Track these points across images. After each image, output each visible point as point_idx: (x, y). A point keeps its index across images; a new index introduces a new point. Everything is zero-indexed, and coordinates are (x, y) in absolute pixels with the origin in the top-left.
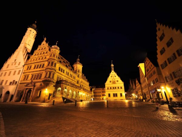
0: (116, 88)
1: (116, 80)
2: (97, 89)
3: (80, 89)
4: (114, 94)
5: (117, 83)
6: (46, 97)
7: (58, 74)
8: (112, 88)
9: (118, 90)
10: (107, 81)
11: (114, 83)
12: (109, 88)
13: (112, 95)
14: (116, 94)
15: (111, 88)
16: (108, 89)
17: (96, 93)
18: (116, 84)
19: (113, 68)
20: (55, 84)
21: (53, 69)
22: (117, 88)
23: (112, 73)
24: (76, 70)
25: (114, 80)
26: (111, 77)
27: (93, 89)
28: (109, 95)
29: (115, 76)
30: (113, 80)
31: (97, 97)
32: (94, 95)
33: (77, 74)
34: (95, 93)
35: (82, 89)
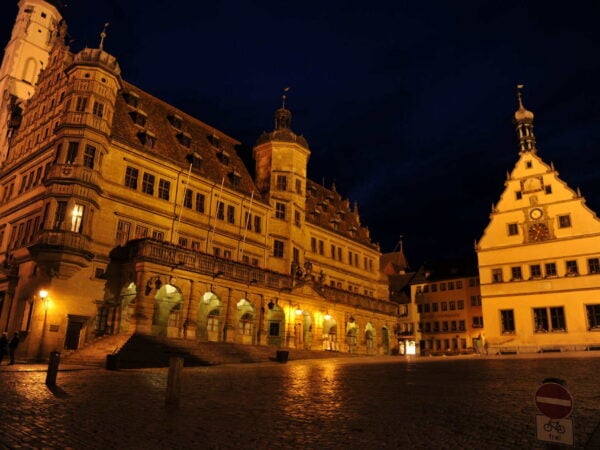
0: (551, 269)
1: (554, 212)
2: (438, 283)
3: (288, 290)
4: (540, 314)
5: (560, 233)
6: (49, 333)
7: (120, 207)
8: (526, 272)
9: (572, 282)
10: (490, 230)
11: (539, 233)
12: (507, 274)
13: (524, 321)
14: (558, 314)
15: (517, 273)
16: (497, 278)
17: (436, 309)
18: (555, 239)
19: (526, 135)
20: (104, 266)
21: (74, 181)
22: (561, 269)
23: (520, 171)
24: (268, 180)
25: (536, 214)
26: (519, 196)
27: (414, 289)
28: (508, 320)
29: (548, 190)
30: (528, 216)
31: (442, 337)
32: (421, 325)
33: (274, 203)
34: (428, 310)
35: (307, 289)
